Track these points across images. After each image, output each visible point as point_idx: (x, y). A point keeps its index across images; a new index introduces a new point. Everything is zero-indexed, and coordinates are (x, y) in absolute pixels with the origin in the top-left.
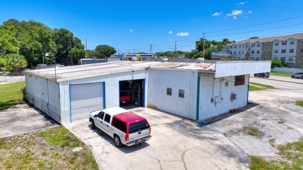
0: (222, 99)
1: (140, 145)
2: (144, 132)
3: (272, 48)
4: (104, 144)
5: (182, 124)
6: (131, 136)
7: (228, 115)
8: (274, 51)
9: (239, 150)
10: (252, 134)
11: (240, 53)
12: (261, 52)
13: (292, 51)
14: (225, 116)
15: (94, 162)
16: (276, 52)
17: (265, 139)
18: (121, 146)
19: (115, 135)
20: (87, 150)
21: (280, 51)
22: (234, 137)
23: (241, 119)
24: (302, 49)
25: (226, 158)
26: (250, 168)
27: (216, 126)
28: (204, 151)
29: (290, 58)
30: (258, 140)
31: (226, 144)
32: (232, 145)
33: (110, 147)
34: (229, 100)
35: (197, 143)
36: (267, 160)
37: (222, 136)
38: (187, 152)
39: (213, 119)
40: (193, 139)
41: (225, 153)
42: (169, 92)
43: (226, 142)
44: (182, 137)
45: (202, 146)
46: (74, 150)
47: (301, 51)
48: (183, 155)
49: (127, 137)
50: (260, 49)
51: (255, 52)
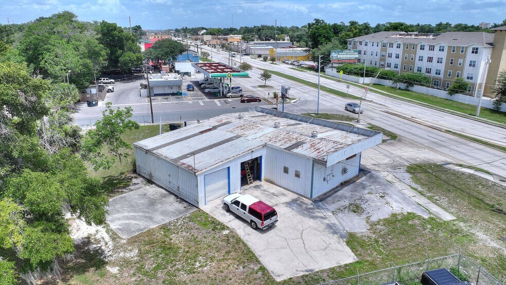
0: (333, 176)
1: (271, 227)
2: (273, 218)
3: (416, 53)
4: (243, 227)
5: (298, 202)
6: (265, 222)
7: (339, 188)
8: (417, 58)
9: (341, 228)
10: (355, 212)
11: (372, 55)
12: (400, 56)
13: (439, 61)
14: (336, 190)
15: (243, 242)
16: (421, 59)
17: (364, 216)
18: (257, 228)
19: (252, 221)
20: (232, 232)
21: (425, 59)
22: (340, 215)
23: (348, 194)
24: (452, 60)
25: (331, 235)
26: (346, 242)
27: (327, 203)
28: (316, 229)
29: (437, 70)
30: (357, 217)
31: (332, 222)
32: (337, 222)
33: (249, 229)
34: (341, 174)
35: (311, 222)
36: (359, 235)
37: (330, 214)
38: (304, 232)
39: (325, 194)
40: (308, 219)
41: (332, 231)
42: (286, 170)
43: (333, 220)
44: (299, 218)
45: (315, 226)
46: (224, 233)
47: (451, 63)
48: (302, 234)
49: (262, 223)
50: (400, 51)
51: (394, 56)
